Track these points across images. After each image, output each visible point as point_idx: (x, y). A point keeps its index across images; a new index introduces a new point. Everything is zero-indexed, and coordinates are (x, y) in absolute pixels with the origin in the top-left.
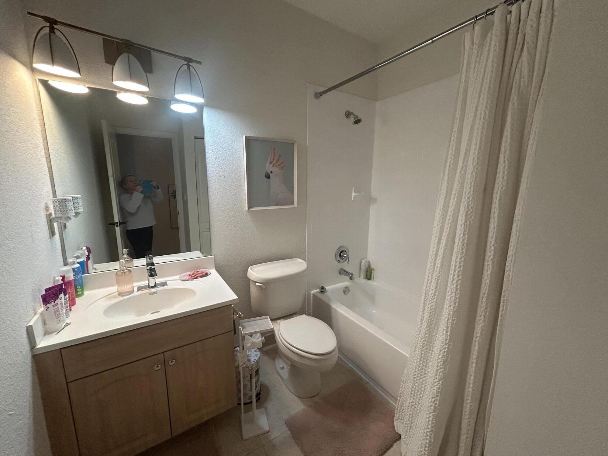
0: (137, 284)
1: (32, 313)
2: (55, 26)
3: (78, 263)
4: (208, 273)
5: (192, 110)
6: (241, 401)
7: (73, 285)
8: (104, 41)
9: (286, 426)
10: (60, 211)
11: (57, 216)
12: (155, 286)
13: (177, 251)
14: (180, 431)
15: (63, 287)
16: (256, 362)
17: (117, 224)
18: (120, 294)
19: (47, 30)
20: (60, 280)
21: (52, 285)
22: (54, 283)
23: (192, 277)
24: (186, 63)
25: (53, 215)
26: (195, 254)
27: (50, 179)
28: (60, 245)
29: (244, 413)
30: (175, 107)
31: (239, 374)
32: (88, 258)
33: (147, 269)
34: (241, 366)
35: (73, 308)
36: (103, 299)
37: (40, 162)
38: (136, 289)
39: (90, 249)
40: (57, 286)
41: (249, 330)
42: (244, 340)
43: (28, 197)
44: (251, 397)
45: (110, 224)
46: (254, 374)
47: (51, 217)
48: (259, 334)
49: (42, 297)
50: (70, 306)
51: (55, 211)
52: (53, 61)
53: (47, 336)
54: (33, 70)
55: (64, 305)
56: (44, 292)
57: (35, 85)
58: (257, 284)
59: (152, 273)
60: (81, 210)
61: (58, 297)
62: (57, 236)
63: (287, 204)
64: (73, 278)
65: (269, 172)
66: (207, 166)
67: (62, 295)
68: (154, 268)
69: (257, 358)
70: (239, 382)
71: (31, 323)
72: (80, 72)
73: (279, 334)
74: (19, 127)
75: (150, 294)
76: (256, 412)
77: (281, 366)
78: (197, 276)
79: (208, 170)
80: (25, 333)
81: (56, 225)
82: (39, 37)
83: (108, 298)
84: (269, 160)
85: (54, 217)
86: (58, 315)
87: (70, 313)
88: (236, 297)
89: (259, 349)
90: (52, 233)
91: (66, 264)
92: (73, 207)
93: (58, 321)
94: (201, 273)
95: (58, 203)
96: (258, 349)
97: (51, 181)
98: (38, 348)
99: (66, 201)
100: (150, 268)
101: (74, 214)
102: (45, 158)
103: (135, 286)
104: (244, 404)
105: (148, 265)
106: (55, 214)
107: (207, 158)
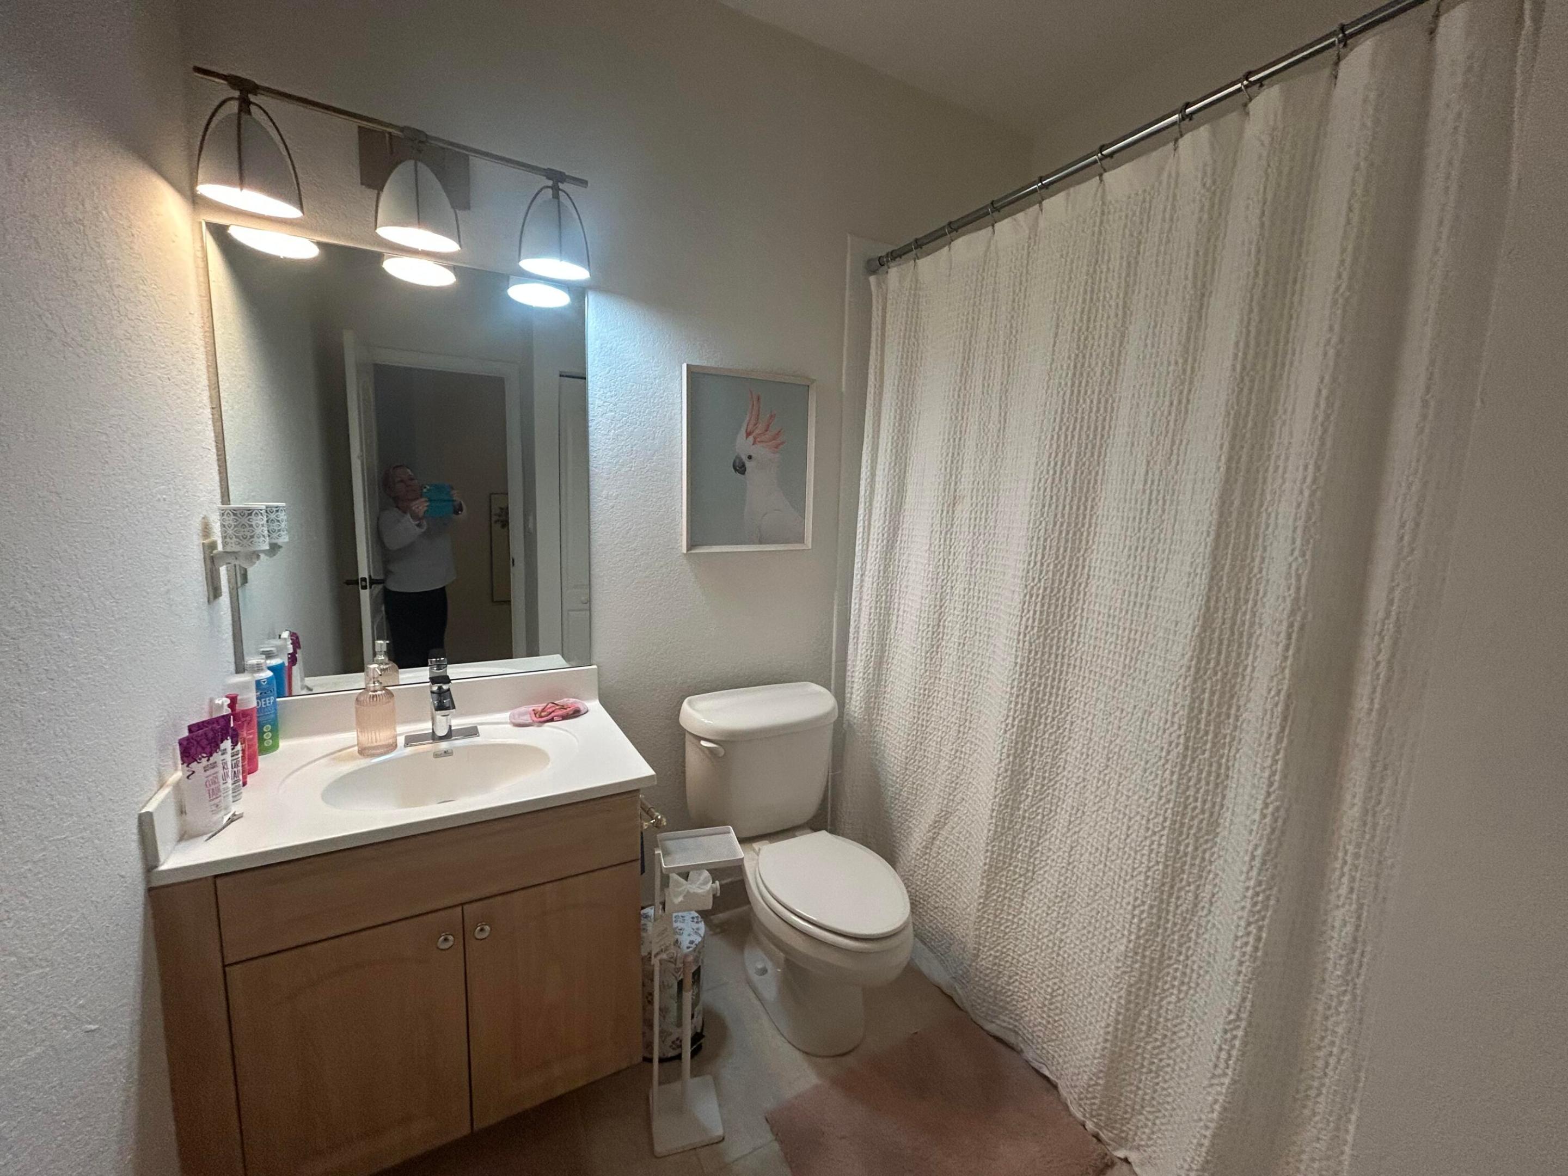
0: (404, 730)
1: (154, 780)
2: (252, 98)
3: (270, 668)
4: (582, 708)
5: (560, 300)
6: (651, 1053)
7: (255, 721)
8: (359, 133)
9: (768, 1128)
10: (237, 537)
11: (228, 549)
12: (448, 736)
13: (505, 653)
14: (493, 1119)
15: (232, 725)
16: (694, 950)
17: (364, 583)
18: (364, 751)
19: (233, 107)
20: (226, 707)
21: (205, 717)
22: (211, 713)
23: (541, 717)
24: (550, 183)
25: (220, 548)
26: (550, 663)
27: (218, 460)
28: (230, 622)
29: (660, 1083)
30: (519, 293)
31: (649, 976)
32: (293, 659)
33: (432, 692)
34: (655, 956)
35: (250, 778)
36: (322, 761)
37: (197, 418)
38: (401, 741)
39: (297, 638)
40: (217, 720)
41: (679, 861)
42: (668, 886)
43: (164, 499)
44: (678, 1044)
45: (348, 583)
46: (689, 981)
47: (215, 552)
48: (706, 874)
49: (180, 744)
50: (243, 772)
51: (225, 537)
52: (242, 178)
53: (183, 844)
54: (196, 201)
55: (230, 769)
56: (186, 733)
57: (198, 237)
58: (703, 743)
59: (443, 702)
60: (284, 539)
61: (218, 746)
62: (225, 599)
63: (787, 541)
64: (254, 704)
65: (744, 458)
66: (590, 437)
67: (227, 744)
68: (449, 690)
69: (698, 939)
70: (650, 998)
71: (149, 808)
72: (301, 207)
73: (756, 878)
74: (155, 332)
75: (437, 755)
76: (692, 1083)
77: (760, 966)
78: (553, 714)
79: (591, 448)
80: (135, 831)
81: (223, 570)
82: (213, 125)
83: (334, 759)
84: (745, 425)
85: (220, 553)
86: (214, 792)
87: (244, 790)
88: (651, 772)
89: (705, 915)
90: (215, 592)
91: (240, 668)
92: (265, 529)
93: (214, 808)
94: (563, 707)
95: (232, 517)
96: (701, 913)
97: (219, 466)
98: (162, 871)
99: (250, 514)
100: (440, 688)
101: (267, 548)
102: (209, 410)
103: (400, 735)
104: (661, 1061)
105: (434, 680)
106: (225, 544)
107: (590, 418)
